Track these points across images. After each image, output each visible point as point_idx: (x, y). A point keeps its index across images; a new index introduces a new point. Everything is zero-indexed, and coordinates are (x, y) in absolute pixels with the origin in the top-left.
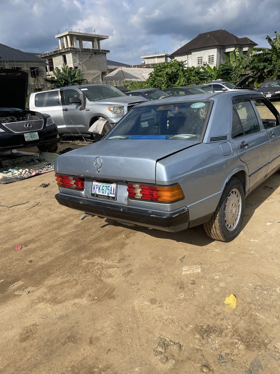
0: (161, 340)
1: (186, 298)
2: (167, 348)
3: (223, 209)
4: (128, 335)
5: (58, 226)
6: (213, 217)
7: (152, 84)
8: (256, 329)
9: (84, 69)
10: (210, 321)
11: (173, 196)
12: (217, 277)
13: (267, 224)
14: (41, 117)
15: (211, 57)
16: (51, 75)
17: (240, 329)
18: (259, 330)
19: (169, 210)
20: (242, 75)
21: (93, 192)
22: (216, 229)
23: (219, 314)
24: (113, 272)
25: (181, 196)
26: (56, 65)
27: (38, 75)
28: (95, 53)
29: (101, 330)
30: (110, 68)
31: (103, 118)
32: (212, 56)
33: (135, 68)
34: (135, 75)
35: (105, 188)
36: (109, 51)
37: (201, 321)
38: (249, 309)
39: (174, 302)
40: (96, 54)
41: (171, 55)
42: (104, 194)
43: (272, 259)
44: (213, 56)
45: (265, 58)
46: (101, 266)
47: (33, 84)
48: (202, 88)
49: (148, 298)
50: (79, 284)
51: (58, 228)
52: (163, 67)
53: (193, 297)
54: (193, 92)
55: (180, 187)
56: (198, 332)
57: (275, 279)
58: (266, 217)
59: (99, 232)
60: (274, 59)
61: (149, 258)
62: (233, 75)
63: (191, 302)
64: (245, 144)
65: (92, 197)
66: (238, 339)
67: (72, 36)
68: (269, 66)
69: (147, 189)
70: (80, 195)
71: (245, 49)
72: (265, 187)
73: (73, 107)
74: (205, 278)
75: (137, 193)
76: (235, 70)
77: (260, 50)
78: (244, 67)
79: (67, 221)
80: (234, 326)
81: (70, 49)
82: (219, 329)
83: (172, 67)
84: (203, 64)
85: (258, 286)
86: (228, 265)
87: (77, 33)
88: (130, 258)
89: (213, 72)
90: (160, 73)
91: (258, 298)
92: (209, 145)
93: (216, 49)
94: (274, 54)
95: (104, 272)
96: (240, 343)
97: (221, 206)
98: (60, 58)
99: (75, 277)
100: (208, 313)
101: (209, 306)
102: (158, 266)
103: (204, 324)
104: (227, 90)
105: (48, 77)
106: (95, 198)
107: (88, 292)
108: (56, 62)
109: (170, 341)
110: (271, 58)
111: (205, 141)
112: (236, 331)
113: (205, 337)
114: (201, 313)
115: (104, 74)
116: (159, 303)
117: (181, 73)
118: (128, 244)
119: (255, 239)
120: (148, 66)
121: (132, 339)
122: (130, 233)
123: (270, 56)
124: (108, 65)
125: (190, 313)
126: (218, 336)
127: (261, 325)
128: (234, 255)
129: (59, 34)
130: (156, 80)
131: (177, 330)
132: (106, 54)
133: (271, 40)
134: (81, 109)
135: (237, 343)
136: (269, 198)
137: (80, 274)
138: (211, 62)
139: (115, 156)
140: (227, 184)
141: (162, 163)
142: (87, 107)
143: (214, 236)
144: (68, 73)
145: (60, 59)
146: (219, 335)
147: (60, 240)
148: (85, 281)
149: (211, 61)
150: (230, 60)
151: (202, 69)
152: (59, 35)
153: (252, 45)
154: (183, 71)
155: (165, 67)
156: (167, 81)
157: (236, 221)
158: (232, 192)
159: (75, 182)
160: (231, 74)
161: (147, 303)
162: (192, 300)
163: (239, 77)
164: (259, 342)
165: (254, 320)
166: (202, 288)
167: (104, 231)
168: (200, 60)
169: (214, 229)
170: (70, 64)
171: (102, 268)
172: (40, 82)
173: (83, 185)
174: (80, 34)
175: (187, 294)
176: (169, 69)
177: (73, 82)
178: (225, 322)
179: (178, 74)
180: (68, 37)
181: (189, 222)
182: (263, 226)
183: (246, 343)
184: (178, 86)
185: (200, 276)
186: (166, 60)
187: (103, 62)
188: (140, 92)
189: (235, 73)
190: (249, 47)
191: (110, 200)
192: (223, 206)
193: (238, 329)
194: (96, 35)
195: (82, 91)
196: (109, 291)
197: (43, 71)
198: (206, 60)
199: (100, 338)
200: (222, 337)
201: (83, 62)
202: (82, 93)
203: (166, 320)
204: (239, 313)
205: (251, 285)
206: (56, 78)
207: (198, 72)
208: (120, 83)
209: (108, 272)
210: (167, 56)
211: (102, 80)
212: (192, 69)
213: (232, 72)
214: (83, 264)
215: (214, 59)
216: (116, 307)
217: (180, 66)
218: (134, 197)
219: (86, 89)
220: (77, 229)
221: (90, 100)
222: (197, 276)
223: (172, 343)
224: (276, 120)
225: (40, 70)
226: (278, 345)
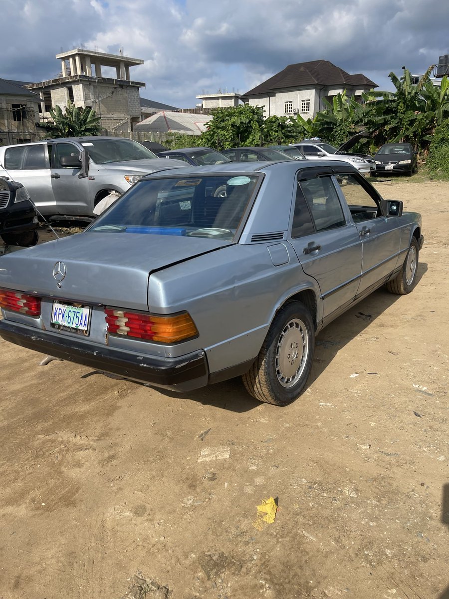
0: (138, 582)
1: (196, 504)
2: (144, 595)
3: (272, 351)
4: (82, 572)
5: (10, 373)
6: (255, 365)
7: (209, 141)
8: (298, 561)
9: (102, 111)
10: (226, 546)
11: (179, 332)
12: (254, 468)
13: (352, 376)
14: (7, 187)
15: (306, 102)
16: (47, 118)
17: (272, 561)
18: (304, 562)
19: (171, 357)
20: (351, 133)
21: (54, 321)
22: (261, 385)
23: (243, 533)
24: (83, 458)
25: (192, 333)
26: (55, 102)
27: (24, 117)
28: (121, 86)
29: (39, 564)
30: (145, 112)
31: (116, 192)
32: (307, 100)
33: (186, 114)
34: (186, 124)
35: (72, 315)
36: (143, 85)
37: (212, 547)
38: (293, 525)
39: (174, 511)
40: (122, 88)
41: (244, 95)
42: (70, 325)
43: (348, 437)
44: (309, 100)
45: (386, 108)
46: (66, 447)
47: (16, 131)
48: (286, 151)
49: (132, 506)
50: (19, 480)
51: (8, 378)
52: (227, 115)
53: (207, 502)
54: (270, 156)
55: (191, 317)
56: (202, 566)
57: (346, 471)
58: (351, 365)
59: (76, 386)
60: (400, 110)
61: (150, 434)
62: (337, 132)
63: (202, 512)
64: (315, 246)
65: (53, 329)
66: (265, 579)
67: (84, 57)
68: (392, 121)
69: (136, 319)
70: (34, 325)
71: (359, 93)
72: (359, 315)
73: (69, 171)
74: (234, 470)
75: (121, 326)
76: (340, 125)
77: (380, 94)
78: (354, 121)
79: (27, 364)
80: (263, 555)
81: (80, 77)
82: (239, 560)
83: (242, 116)
84: (293, 112)
85: (315, 483)
86: (276, 445)
87: (92, 52)
88: (118, 433)
89: (307, 126)
90: (222, 124)
91: (311, 505)
92: (249, 248)
93: (314, 91)
94: (401, 102)
95: (69, 458)
96: (267, 586)
97: (269, 348)
98: (64, 91)
99: (16, 467)
100: (227, 531)
101: (231, 519)
102: (161, 447)
103: (215, 552)
104: (324, 155)
105: (41, 121)
106: (57, 331)
107: (32, 494)
108: (56, 98)
109: (152, 584)
110: (395, 108)
111: (243, 241)
112: (265, 565)
113: (212, 576)
114: (214, 533)
115: (134, 120)
116: (149, 515)
117: (255, 125)
118: (121, 407)
119: (327, 401)
120: (207, 112)
121: (87, 580)
122: (128, 389)
123: (394, 105)
124: (142, 106)
125: (196, 532)
126: (234, 574)
127: (307, 553)
128: (289, 429)
129: (62, 52)
130: (216, 135)
131: (168, 563)
132: (140, 88)
133: (397, 79)
134: (81, 177)
135: (262, 585)
136: (363, 332)
137: (26, 460)
138: (305, 110)
139: (87, 261)
140: (279, 312)
141: (157, 277)
142: (91, 173)
143: (259, 396)
144: (75, 116)
145: (62, 93)
146: (237, 572)
147: (7, 399)
148: (31, 473)
149: (306, 108)
150: (333, 109)
151: (289, 120)
152: (62, 55)
153: (369, 85)
154: (258, 122)
155: (231, 115)
156: (232, 137)
157: (298, 372)
158: (291, 325)
159: (25, 301)
160: (334, 130)
161: (128, 513)
162: (204, 508)
163: (347, 136)
164: (299, 585)
165: (298, 543)
166: (226, 487)
167: (85, 384)
168: (288, 107)
169: (258, 386)
170: (80, 102)
171: (67, 450)
172: (28, 129)
173: (38, 307)
174: (98, 55)
175: (198, 498)
176: (236, 118)
177: (83, 131)
178: (250, 549)
179: (251, 127)
180: (77, 58)
181: (209, 375)
182: (345, 379)
183: (277, 587)
184: (250, 146)
185: (226, 466)
186: (236, 103)
187: (134, 100)
188: (182, 153)
189: (341, 130)
190: (364, 89)
191: (79, 334)
192: (272, 348)
193: (268, 561)
194: (123, 57)
195: (84, 147)
196: (68, 492)
197: (33, 111)
198: (297, 106)
199: (34, 578)
200: (241, 575)
201: (100, 99)
202: (83, 149)
203: (154, 545)
204: (275, 532)
205: (306, 481)
206: (55, 124)
207: (282, 126)
208: (161, 136)
209: (76, 457)
210: (238, 97)
211: (132, 131)
212: (274, 119)
213: (335, 128)
214: (36, 443)
215: (310, 105)
216: (74, 522)
217: (254, 114)
218: (116, 331)
219: (91, 144)
220: (41, 379)
221: (96, 162)
222: (222, 466)
223: (154, 588)
224: (377, 209)
225: (28, 109)
226: (330, 591)
